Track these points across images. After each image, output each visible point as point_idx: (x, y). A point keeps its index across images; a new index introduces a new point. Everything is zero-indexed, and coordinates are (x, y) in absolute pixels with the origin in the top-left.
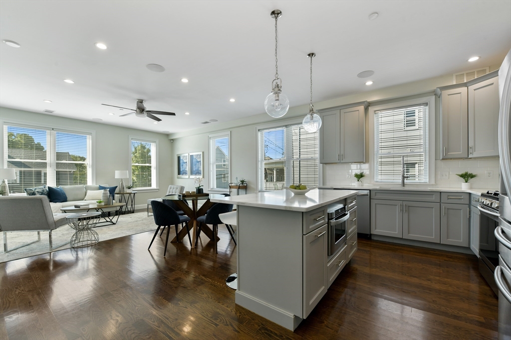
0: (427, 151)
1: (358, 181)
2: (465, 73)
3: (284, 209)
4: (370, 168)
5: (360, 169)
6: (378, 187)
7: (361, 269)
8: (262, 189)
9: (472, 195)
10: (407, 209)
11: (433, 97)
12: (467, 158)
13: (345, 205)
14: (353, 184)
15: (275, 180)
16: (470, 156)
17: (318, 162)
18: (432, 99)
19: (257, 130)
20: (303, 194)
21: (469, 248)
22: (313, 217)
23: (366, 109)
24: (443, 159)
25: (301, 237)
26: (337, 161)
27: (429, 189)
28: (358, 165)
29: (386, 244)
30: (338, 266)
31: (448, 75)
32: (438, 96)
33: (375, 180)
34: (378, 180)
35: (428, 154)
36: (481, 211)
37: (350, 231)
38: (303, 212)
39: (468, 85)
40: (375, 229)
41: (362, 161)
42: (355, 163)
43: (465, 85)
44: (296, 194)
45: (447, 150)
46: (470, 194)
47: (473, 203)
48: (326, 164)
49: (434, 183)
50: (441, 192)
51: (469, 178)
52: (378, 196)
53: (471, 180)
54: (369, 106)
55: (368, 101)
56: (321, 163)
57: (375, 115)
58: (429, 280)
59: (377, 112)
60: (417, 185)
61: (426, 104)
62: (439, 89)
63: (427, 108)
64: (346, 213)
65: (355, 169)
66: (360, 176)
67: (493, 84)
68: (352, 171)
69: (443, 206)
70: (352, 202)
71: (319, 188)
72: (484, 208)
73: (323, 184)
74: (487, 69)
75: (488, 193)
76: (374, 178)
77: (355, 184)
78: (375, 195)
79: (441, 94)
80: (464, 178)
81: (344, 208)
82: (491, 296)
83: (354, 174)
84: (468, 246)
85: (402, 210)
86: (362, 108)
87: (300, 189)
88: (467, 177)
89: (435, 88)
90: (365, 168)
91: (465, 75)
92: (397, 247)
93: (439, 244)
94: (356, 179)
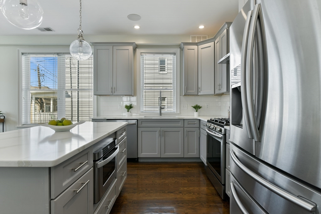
0: (175, 89)
1: (128, 111)
2: (196, 36)
3: (17, 166)
4: (138, 101)
5: (130, 101)
6: (143, 117)
7: (130, 196)
8: (27, 122)
9: (201, 121)
10: (163, 134)
11: (179, 50)
12: (197, 95)
13: (115, 139)
14: (124, 114)
15: (51, 110)
16: (199, 94)
17: (92, 93)
18: (178, 51)
19: (20, 54)
20: (68, 130)
21: (199, 158)
22: (70, 168)
23: (135, 50)
24: (185, 95)
25: (48, 205)
26: (110, 93)
27: (177, 117)
28: (128, 98)
29: (149, 164)
30: (107, 207)
31: (187, 35)
32: (182, 49)
33: (141, 111)
34: (143, 111)
35: (175, 91)
36: (207, 132)
37: (120, 163)
38: (50, 168)
39: (198, 45)
40: (142, 153)
41: (131, 94)
42: (125, 95)
43: (197, 44)
44: (57, 131)
45: (187, 89)
46: (200, 120)
47: (202, 126)
48: (100, 95)
49: (179, 113)
50: (184, 119)
51: (198, 109)
52: (144, 125)
53: (199, 110)
54: (137, 48)
55: (136, 43)
56: (95, 95)
57: (141, 56)
58: (180, 193)
59: (142, 54)
60: (169, 114)
61: (175, 54)
62: (182, 44)
63: (175, 56)
64: (116, 147)
65: (126, 101)
66: (129, 108)
67: (210, 46)
68: (123, 103)
69: (185, 130)
70: (122, 134)
71: (94, 120)
72: (210, 131)
73: (97, 115)
74: (207, 36)
75: (211, 120)
76: (140, 109)
77: (125, 115)
78: (141, 124)
79: (184, 47)
80: (196, 109)
81: (114, 142)
82: (215, 194)
83: (124, 105)
84: (199, 157)
85: (160, 135)
86: (131, 48)
87: (63, 125)
88: (197, 108)
89: (180, 43)
90: (133, 100)
91: (196, 37)
92: (157, 166)
93: (183, 158)
94: (126, 110)
